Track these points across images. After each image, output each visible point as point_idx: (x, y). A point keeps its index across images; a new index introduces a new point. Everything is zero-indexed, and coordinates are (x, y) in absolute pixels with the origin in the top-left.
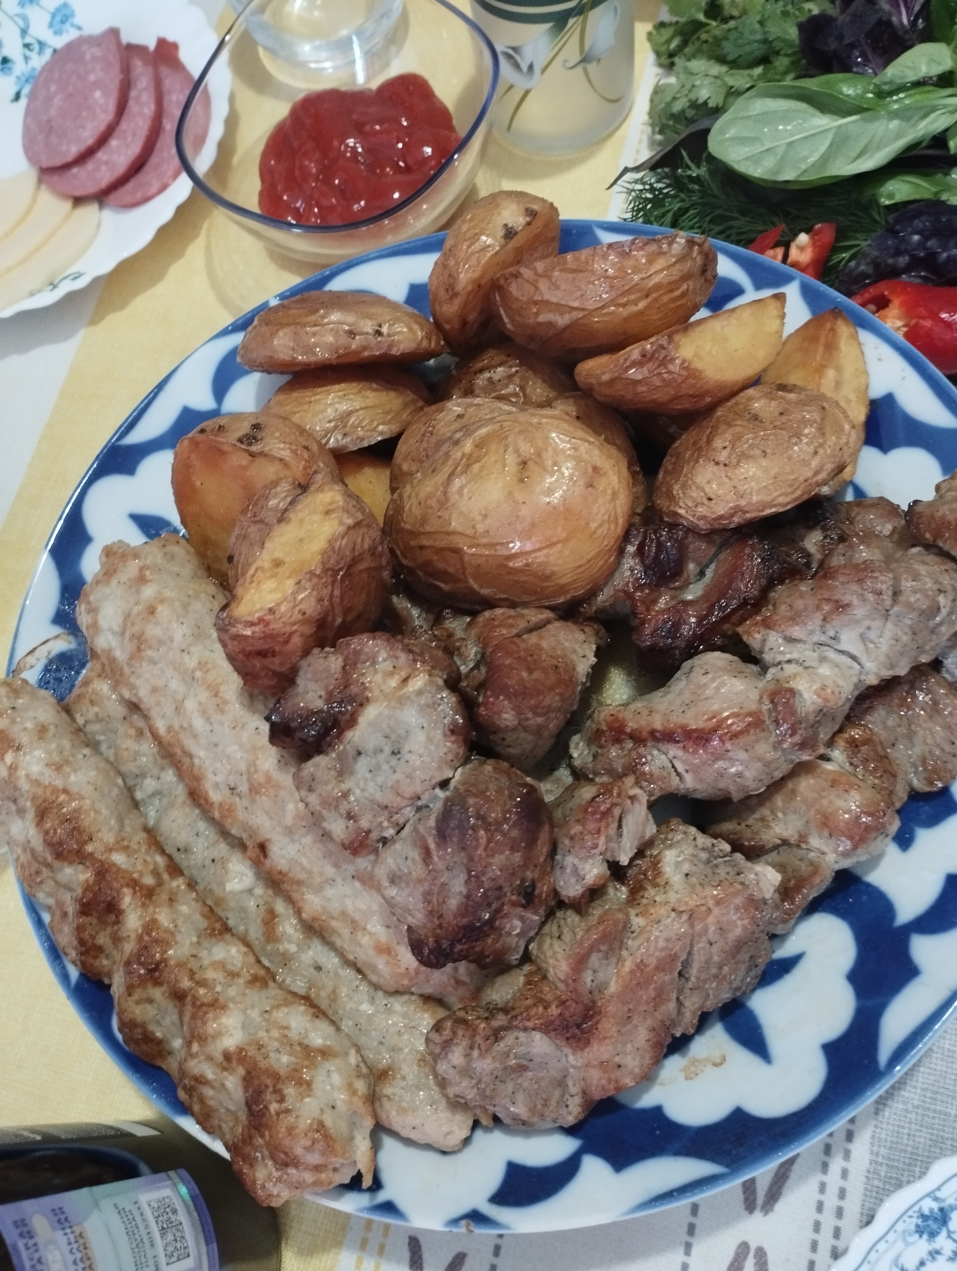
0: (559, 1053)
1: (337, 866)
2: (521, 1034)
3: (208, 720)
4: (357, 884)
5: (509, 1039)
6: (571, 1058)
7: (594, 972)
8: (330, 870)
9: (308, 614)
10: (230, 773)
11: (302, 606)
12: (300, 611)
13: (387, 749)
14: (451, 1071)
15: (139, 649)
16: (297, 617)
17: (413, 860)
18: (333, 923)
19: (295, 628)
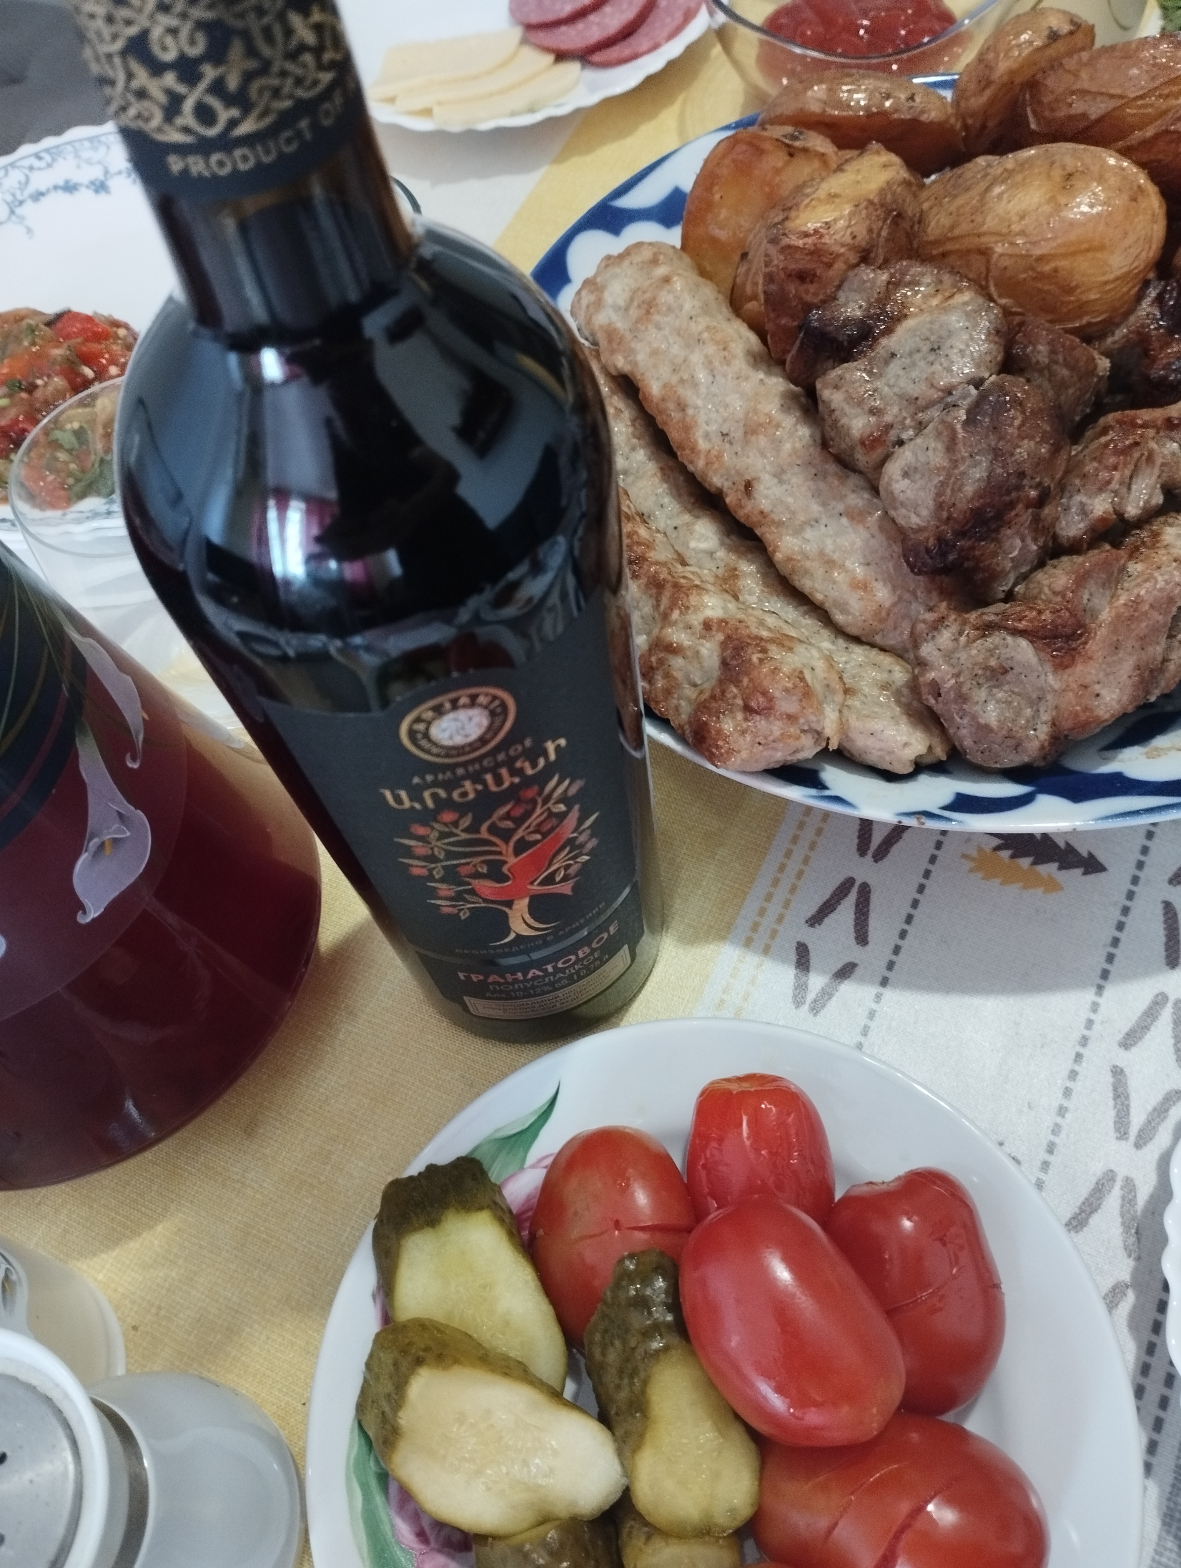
0: (1040, 669)
1: (824, 504)
2: (1009, 639)
3: (712, 372)
4: (844, 520)
5: (995, 639)
6: (1050, 678)
7: (1091, 595)
8: (815, 508)
9: (859, 238)
10: (725, 421)
11: (854, 229)
12: (852, 233)
13: (926, 348)
14: (936, 653)
15: (648, 312)
16: (848, 239)
17: (934, 450)
18: (808, 564)
19: (842, 250)
